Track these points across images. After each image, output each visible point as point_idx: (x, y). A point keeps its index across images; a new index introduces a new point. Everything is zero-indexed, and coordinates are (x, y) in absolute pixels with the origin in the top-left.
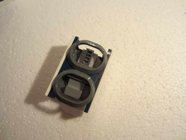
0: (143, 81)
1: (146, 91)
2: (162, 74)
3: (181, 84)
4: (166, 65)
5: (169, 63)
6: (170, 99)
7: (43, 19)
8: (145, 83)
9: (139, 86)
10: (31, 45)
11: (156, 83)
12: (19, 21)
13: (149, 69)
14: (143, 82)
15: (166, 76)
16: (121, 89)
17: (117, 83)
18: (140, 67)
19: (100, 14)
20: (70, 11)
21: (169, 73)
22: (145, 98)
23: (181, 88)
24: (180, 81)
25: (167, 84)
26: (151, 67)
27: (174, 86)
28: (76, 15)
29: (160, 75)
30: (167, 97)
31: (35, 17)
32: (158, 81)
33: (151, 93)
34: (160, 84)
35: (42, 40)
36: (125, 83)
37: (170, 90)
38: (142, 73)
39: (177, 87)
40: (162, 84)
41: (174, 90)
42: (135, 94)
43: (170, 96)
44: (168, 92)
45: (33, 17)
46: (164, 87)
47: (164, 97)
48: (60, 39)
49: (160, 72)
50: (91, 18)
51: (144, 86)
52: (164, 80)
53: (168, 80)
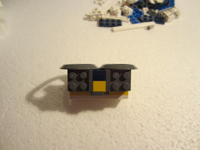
0: (139, 123)
1: (145, 137)
2: (162, 113)
3: (190, 124)
4: (164, 103)
5: (167, 100)
6: (181, 144)
7: (14, 64)
8: (142, 126)
9: (134, 131)
11: (156, 125)
13: (144, 109)
14: (140, 125)
15: (168, 115)
16: (111, 137)
17: (104, 130)
18: (132, 107)
19: (80, 57)
20: (47, 55)
21: (169, 111)
22: (146, 147)
23: (191, 128)
24: (188, 120)
25: (171, 125)
26: (146, 106)
27: (182, 127)
28: (54, 58)
29: (159, 115)
30: (176, 142)
31: (5, 62)
32: (159, 123)
33: (152, 139)
34: (162, 126)
35: (9, 84)
36: (115, 128)
37: (177, 132)
38: (137, 114)
39: (185, 127)
40: (165, 126)
41: (183, 132)
42: (131, 142)
43: (179, 141)
44: (176, 136)
45: (3, 62)
46: (169, 130)
47: (172, 142)
48: (31, 83)
49: (159, 111)
50: (70, 60)
51: (142, 130)
52: (166, 121)
53: (172, 120)
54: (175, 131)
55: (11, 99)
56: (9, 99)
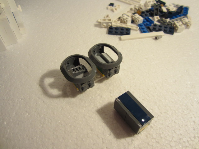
2: (154, 125)
3: (180, 139)
4: (159, 116)
5: (161, 113)
7: (27, 67)
10: (8, 90)
11: (147, 136)
12: (3, 67)
15: (160, 128)
16: (103, 143)
17: (98, 136)
21: (162, 124)
23: (180, 143)
24: (178, 135)
25: (161, 138)
27: (171, 141)
31: (20, 65)
34: (152, 138)
35: (21, 85)
36: (108, 135)
37: (166, 146)
39: (175, 142)
40: (155, 139)
41: (172, 147)
45: (19, 65)
46: (158, 143)
52: (157, 133)
53: (163, 133)
54: (164, 145)
55: (22, 99)
56: (20, 99)
